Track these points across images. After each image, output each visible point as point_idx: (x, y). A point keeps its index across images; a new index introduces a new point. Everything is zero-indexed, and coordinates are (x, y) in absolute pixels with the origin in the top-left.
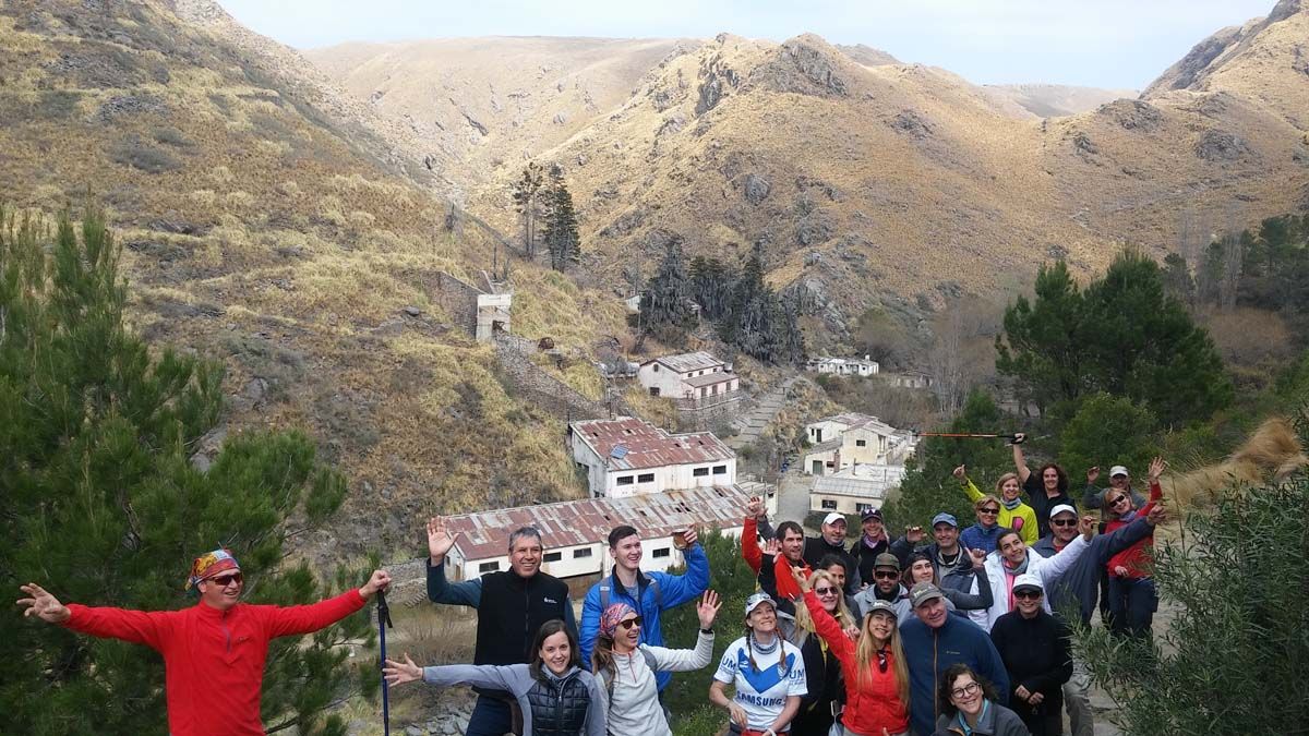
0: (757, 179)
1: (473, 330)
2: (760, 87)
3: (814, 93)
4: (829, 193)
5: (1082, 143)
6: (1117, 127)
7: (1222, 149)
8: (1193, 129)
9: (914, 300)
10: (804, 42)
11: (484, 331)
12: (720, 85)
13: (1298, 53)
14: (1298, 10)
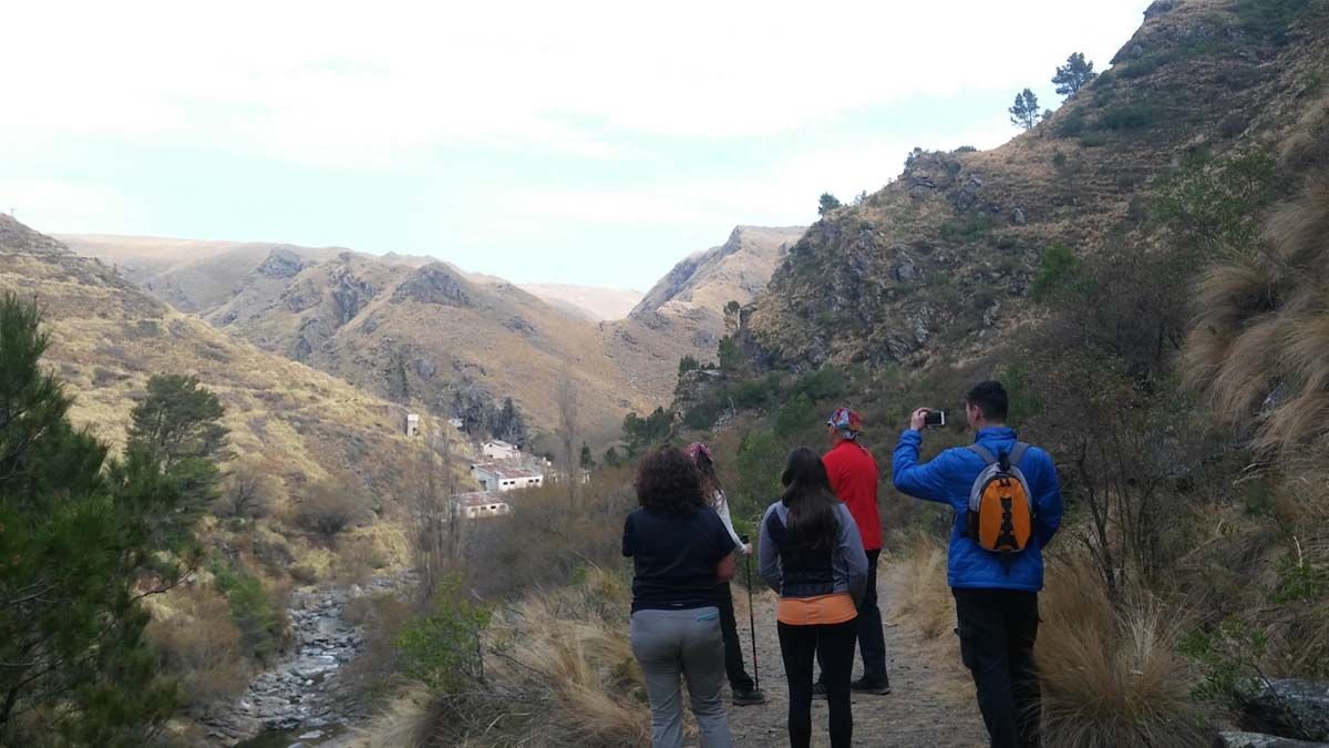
0: (426, 362)
1: (406, 432)
2: (409, 300)
3: (450, 304)
4: (482, 371)
5: (627, 338)
6: (646, 328)
7: (706, 341)
8: (689, 329)
9: (553, 432)
10: (436, 268)
11: (410, 432)
12: (355, 293)
13: (743, 277)
14: (740, 248)
